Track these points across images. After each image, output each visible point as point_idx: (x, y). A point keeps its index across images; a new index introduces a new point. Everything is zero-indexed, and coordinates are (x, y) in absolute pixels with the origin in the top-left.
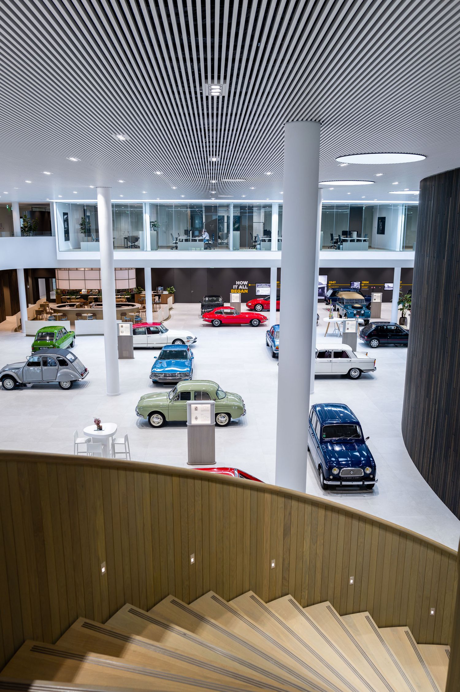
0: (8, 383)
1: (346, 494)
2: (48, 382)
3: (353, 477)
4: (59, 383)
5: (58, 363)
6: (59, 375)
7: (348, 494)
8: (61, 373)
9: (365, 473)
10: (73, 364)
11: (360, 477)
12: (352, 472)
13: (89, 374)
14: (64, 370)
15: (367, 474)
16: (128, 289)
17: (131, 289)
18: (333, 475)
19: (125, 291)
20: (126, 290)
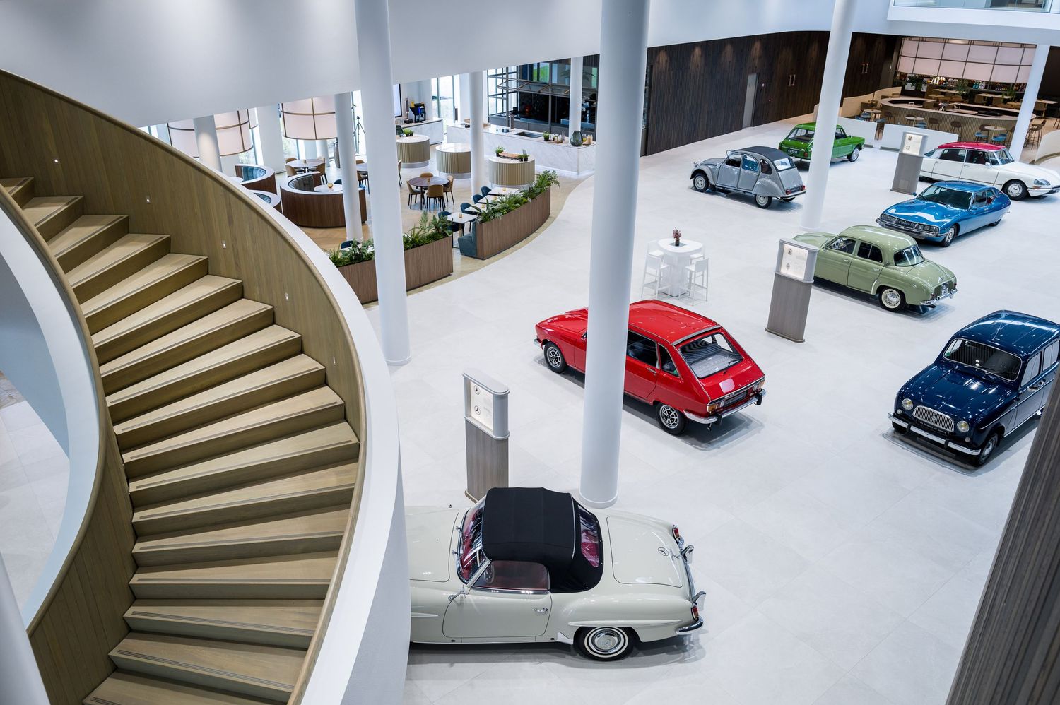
0: (700, 182)
1: (917, 450)
2: (744, 192)
3: (936, 427)
4: (756, 195)
5: (759, 167)
6: (758, 183)
7: (921, 452)
8: (762, 182)
9: (956, 428)
10: (780, 173)
11: (947, 432)
12: (934, 417)
13: (804, 195)
14: (766, 179)
15: (960, 432)
16: (1014, 84)
17: (1020, 84)
18: (903, 409)
19: (1004, 87)
20: (1009, 84)
